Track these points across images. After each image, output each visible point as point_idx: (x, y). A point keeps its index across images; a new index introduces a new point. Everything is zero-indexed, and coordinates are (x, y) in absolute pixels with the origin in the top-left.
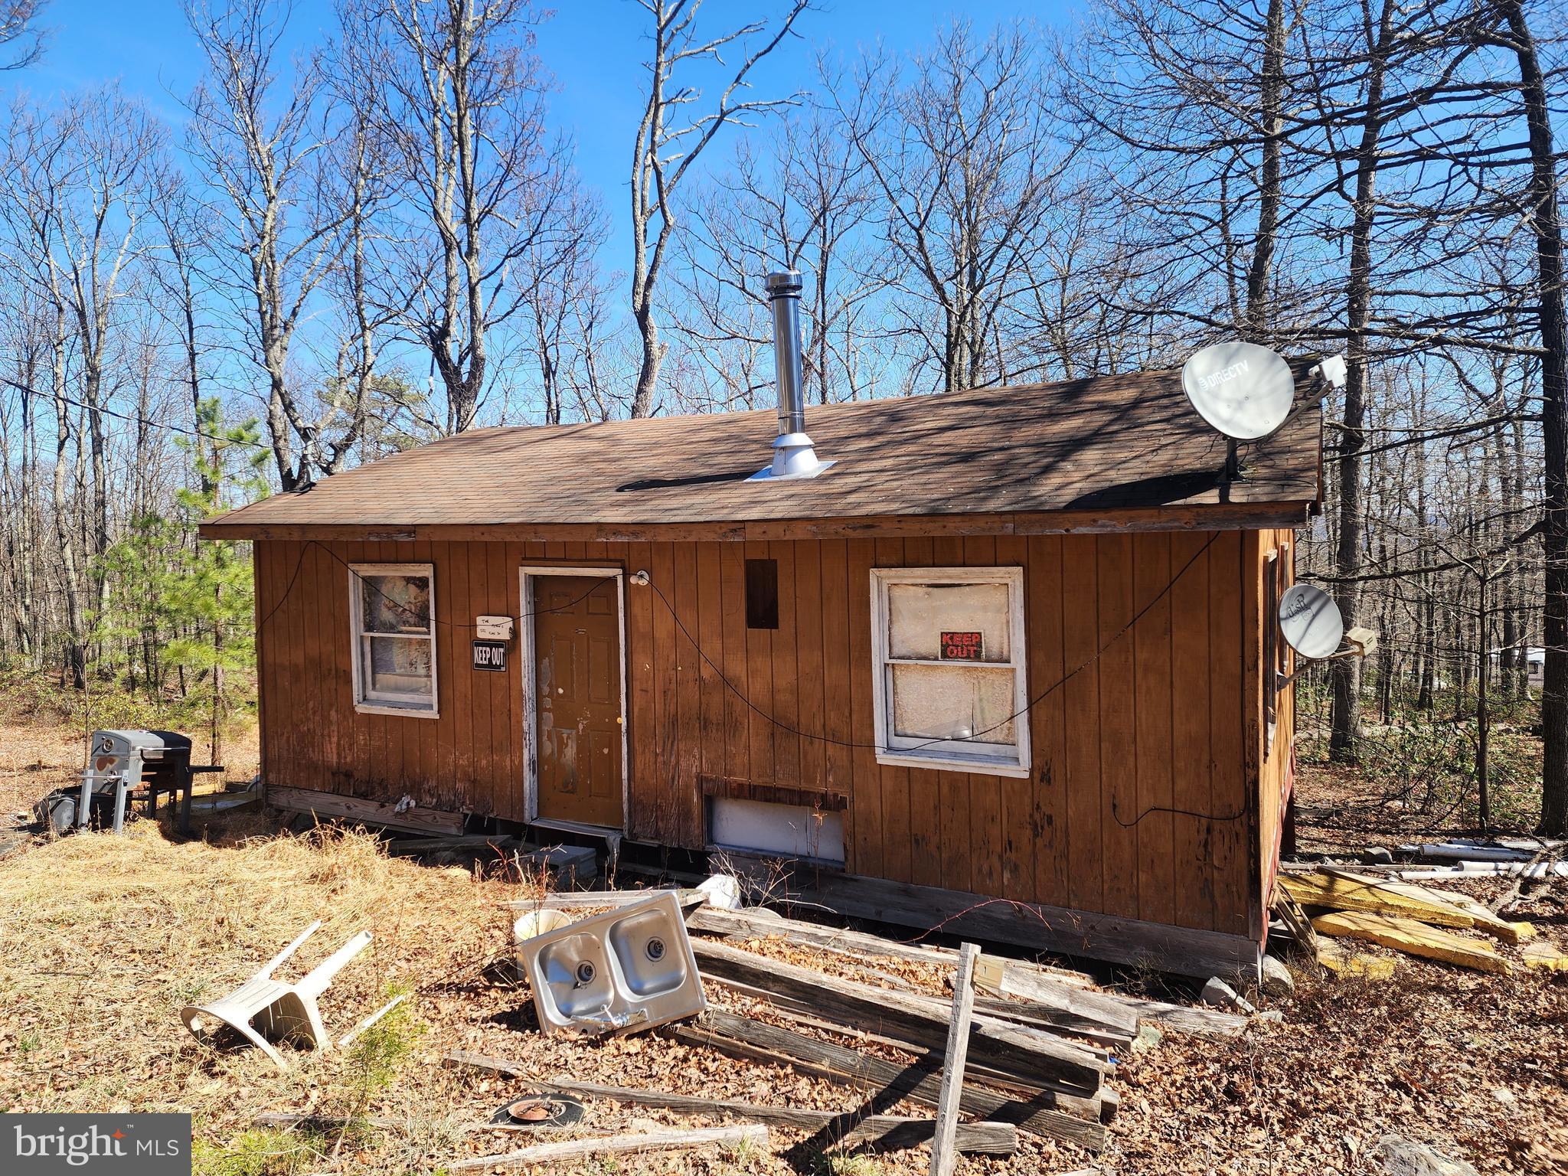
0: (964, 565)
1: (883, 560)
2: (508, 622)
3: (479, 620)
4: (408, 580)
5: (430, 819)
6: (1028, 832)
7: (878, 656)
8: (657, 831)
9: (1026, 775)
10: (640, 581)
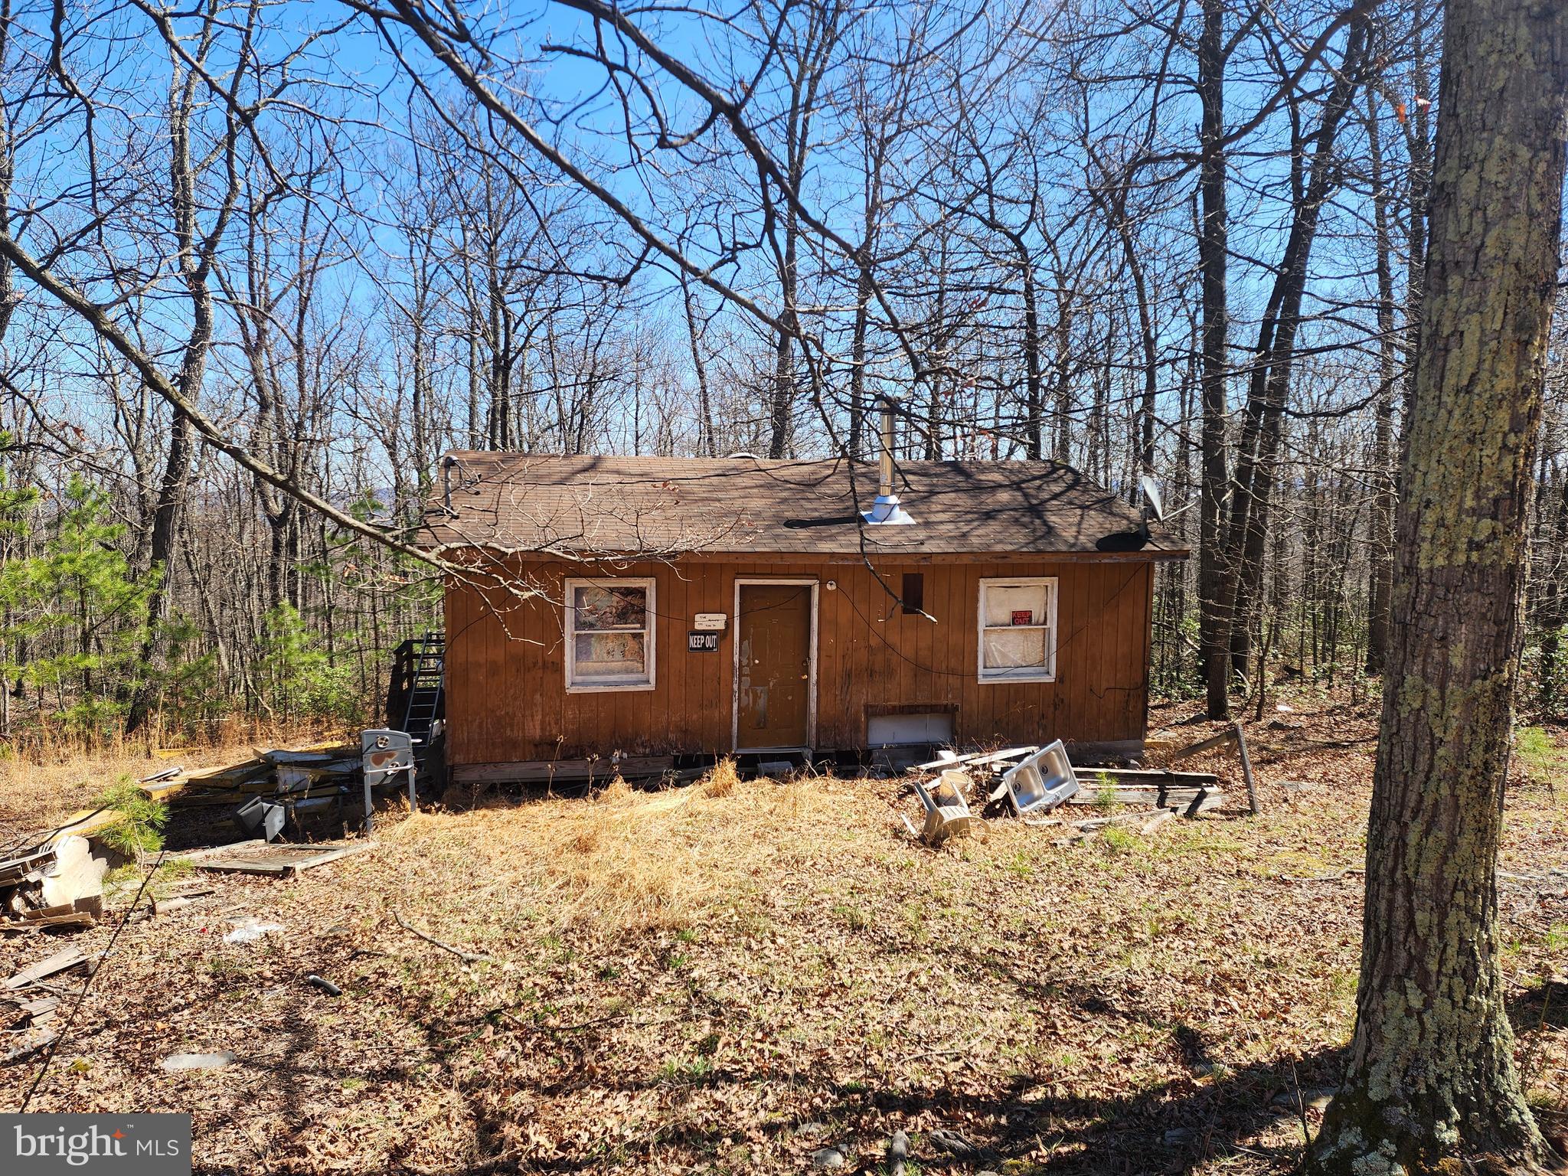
0: (1031, 576)
1: (987, 574)
2: (724, 617)
3: (697, 617)
4: (612, 590)
5: (640, 765)
6: (1052, 709)
7: (981, 626)
8: (836, 743)
9: (1054, 681)
10: (831, 587)
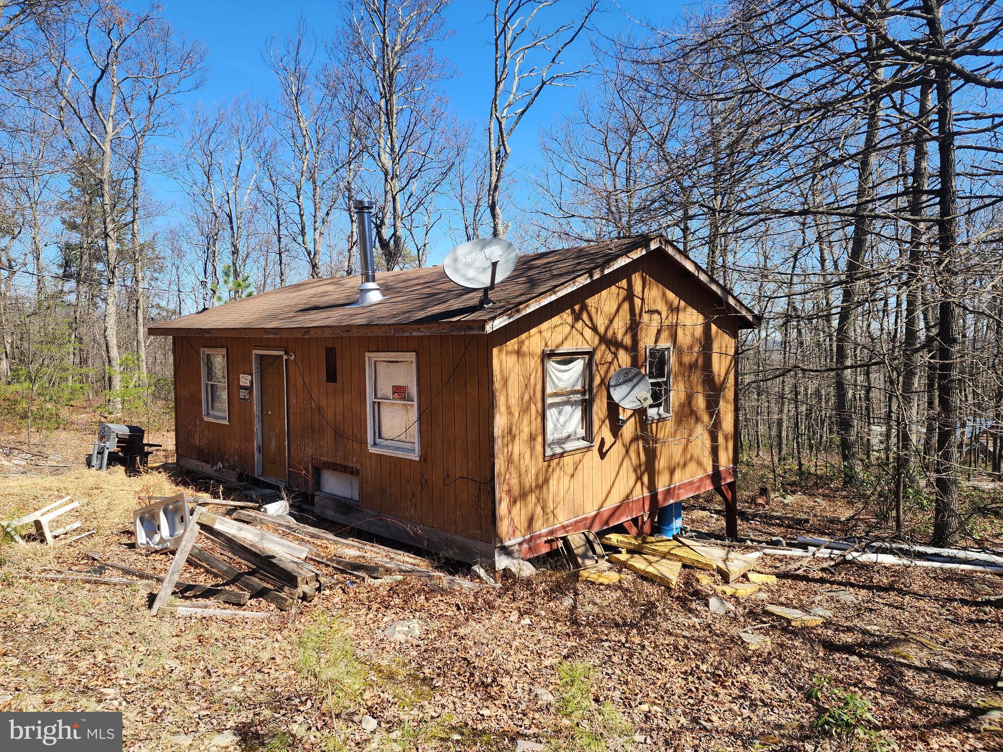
0: (398, 351)
1: (371, 349)
2: (249, 377)
3: (241, 376)
5: (227, 474)
6: (420, 488)
7: (369, 398)
8: (298, 484)
9: (418, 459)
10: (290, 357)
